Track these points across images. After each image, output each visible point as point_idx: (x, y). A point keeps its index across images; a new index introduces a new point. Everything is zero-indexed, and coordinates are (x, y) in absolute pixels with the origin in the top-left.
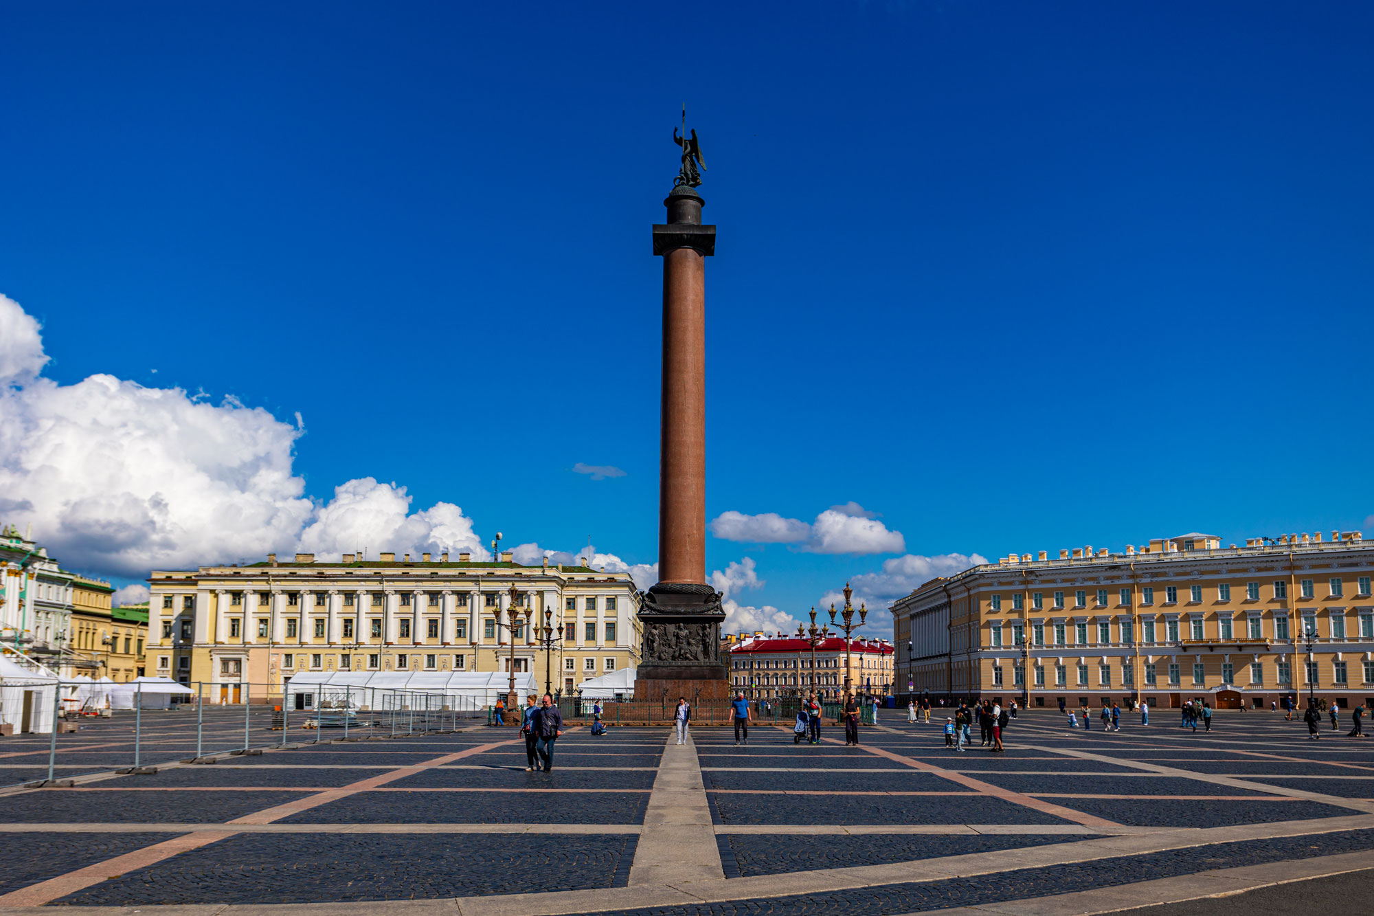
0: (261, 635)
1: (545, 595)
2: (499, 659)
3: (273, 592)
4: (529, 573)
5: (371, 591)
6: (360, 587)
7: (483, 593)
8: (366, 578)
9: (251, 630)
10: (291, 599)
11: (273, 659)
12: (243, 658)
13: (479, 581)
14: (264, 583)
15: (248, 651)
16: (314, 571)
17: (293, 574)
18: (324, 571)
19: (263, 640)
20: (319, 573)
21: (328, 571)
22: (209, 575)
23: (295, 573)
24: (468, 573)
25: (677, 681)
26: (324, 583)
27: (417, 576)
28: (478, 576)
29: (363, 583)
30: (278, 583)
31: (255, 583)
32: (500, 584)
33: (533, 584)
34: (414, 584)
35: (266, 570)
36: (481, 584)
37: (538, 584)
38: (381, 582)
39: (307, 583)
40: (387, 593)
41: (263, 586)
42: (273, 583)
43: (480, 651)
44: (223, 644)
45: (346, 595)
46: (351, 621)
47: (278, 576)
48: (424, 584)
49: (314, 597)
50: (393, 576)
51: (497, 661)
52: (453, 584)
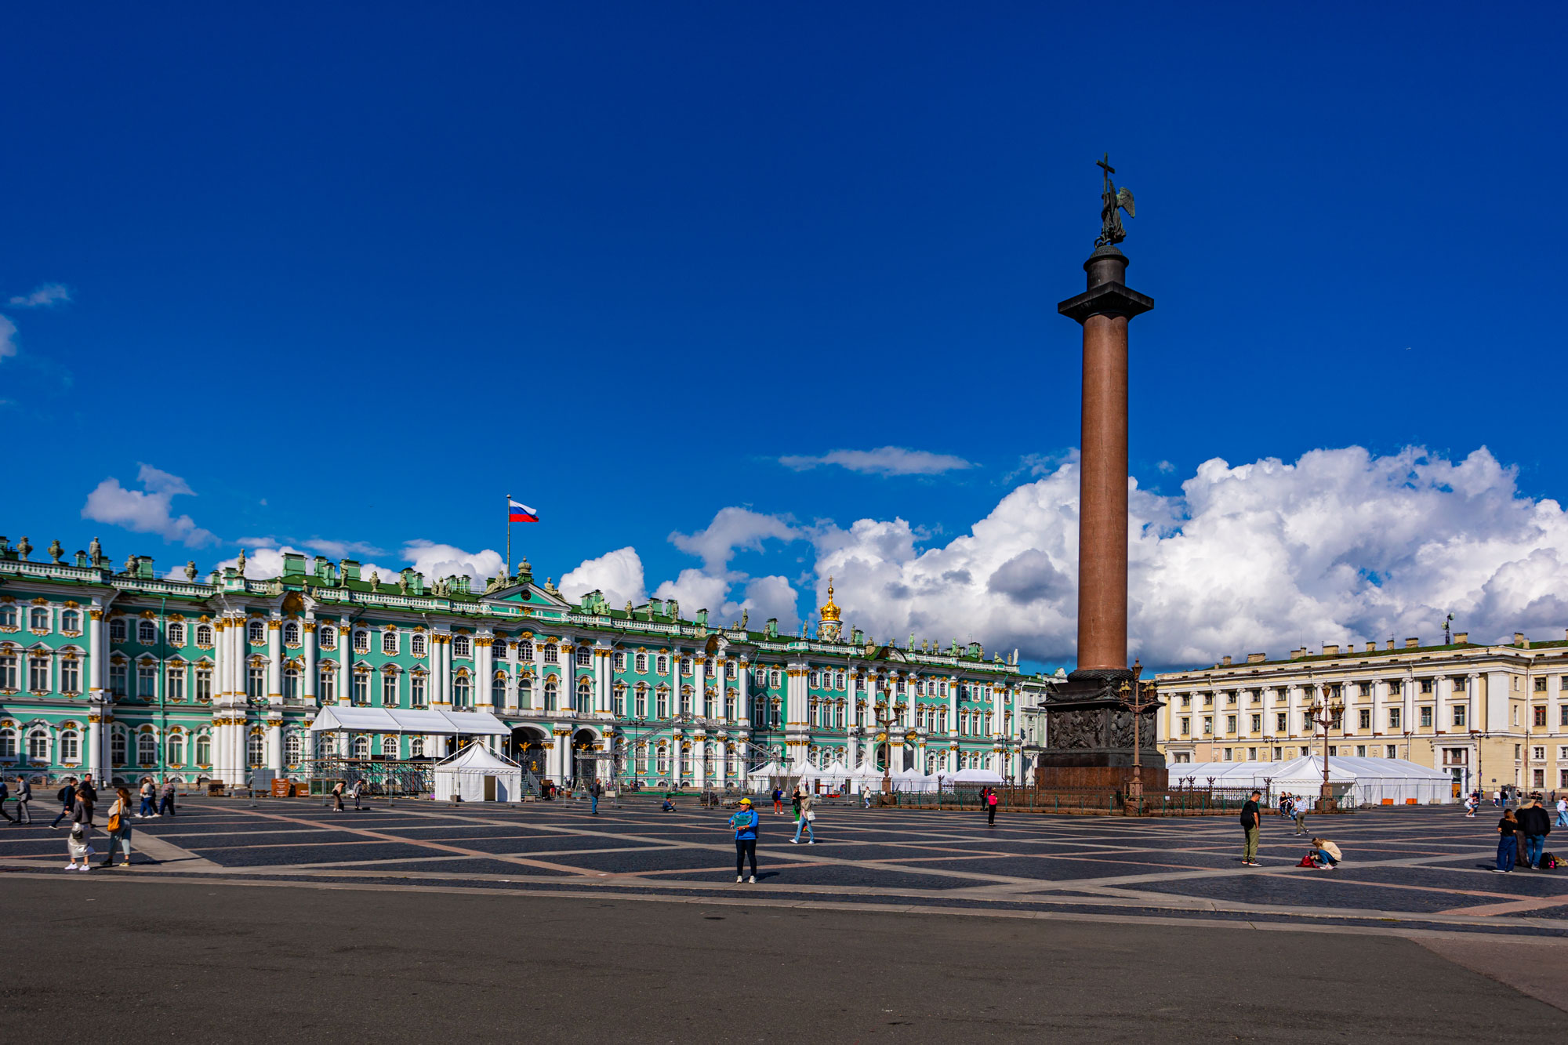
0: (1207, 732)
1: (1489, 677)
2: (1435, 748)
3: (1214, 692)
4: (1470, 654)
5: (1276, 687)
6: (1290, 682)
7: (1416, 679)
8: (1295, 673)
9: (1197, 728)
10: (1231, 697)
11: (1216, 752)
12: (1191, 752)
13: (1410, 667)
14: (1207, 684)
15: (1194, 746)
16: (1249, 670)
17: (1231, 674)
18: (1258, 669)
19: (1208, 736)
20: (1253, 672)
21: (1261, 669)
22: (1163, 681)
23: (1233, 673)
24: (1400, 660)
25: (1067, 768)
26: (1257, 681)
27: (1345, 667)
28: (1408, 662)
29: (1293, 678)
30: (1218, 683)
31: (1199, 685)
32: (1435, 668)
33: (1475, 665)
34: (1343, 675)
35: (1208, 672)
36: (1414, 670)
37: (1480, 665)
38: (1310, 675)
39: (1242, 682)
40: (1315, 686)
41: (1205, 687)
42: (1213, 684)
43: (1413, 740)
44: (1176, 740)
45: (1279, 690)
46: (1284, 715)
47: (1216, 677)
48: (1353, 674)
49: (1250, 694)
50: (1323, 668)
51: (1433, 750)
52: (1383, 672)
